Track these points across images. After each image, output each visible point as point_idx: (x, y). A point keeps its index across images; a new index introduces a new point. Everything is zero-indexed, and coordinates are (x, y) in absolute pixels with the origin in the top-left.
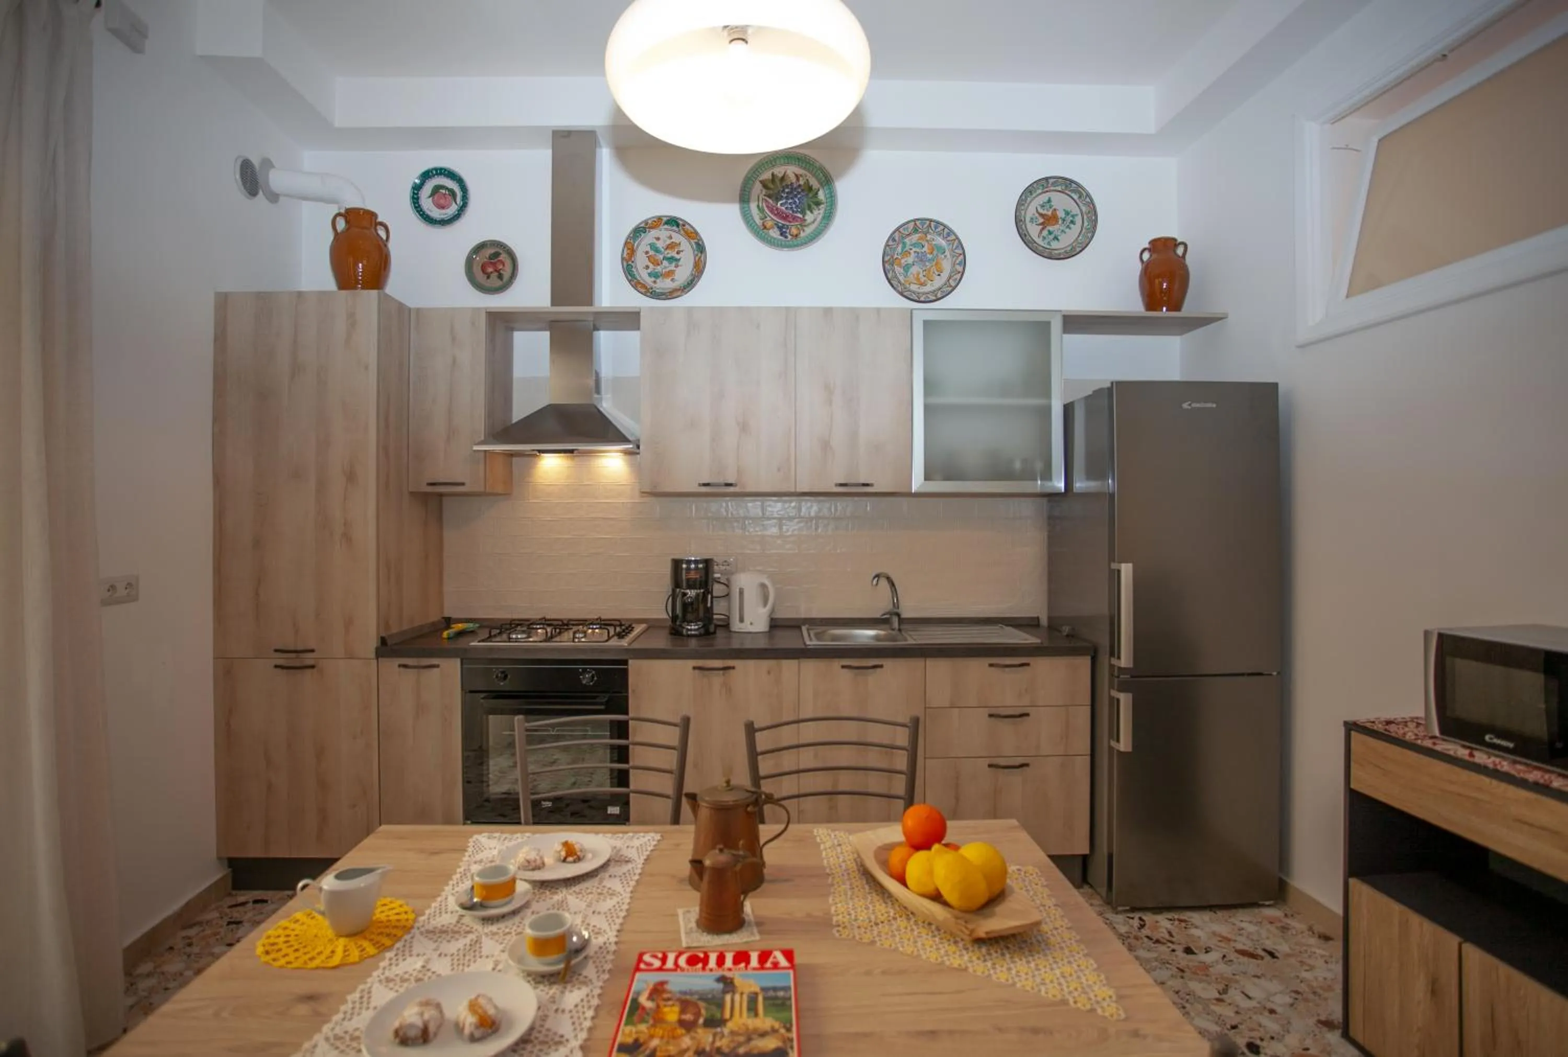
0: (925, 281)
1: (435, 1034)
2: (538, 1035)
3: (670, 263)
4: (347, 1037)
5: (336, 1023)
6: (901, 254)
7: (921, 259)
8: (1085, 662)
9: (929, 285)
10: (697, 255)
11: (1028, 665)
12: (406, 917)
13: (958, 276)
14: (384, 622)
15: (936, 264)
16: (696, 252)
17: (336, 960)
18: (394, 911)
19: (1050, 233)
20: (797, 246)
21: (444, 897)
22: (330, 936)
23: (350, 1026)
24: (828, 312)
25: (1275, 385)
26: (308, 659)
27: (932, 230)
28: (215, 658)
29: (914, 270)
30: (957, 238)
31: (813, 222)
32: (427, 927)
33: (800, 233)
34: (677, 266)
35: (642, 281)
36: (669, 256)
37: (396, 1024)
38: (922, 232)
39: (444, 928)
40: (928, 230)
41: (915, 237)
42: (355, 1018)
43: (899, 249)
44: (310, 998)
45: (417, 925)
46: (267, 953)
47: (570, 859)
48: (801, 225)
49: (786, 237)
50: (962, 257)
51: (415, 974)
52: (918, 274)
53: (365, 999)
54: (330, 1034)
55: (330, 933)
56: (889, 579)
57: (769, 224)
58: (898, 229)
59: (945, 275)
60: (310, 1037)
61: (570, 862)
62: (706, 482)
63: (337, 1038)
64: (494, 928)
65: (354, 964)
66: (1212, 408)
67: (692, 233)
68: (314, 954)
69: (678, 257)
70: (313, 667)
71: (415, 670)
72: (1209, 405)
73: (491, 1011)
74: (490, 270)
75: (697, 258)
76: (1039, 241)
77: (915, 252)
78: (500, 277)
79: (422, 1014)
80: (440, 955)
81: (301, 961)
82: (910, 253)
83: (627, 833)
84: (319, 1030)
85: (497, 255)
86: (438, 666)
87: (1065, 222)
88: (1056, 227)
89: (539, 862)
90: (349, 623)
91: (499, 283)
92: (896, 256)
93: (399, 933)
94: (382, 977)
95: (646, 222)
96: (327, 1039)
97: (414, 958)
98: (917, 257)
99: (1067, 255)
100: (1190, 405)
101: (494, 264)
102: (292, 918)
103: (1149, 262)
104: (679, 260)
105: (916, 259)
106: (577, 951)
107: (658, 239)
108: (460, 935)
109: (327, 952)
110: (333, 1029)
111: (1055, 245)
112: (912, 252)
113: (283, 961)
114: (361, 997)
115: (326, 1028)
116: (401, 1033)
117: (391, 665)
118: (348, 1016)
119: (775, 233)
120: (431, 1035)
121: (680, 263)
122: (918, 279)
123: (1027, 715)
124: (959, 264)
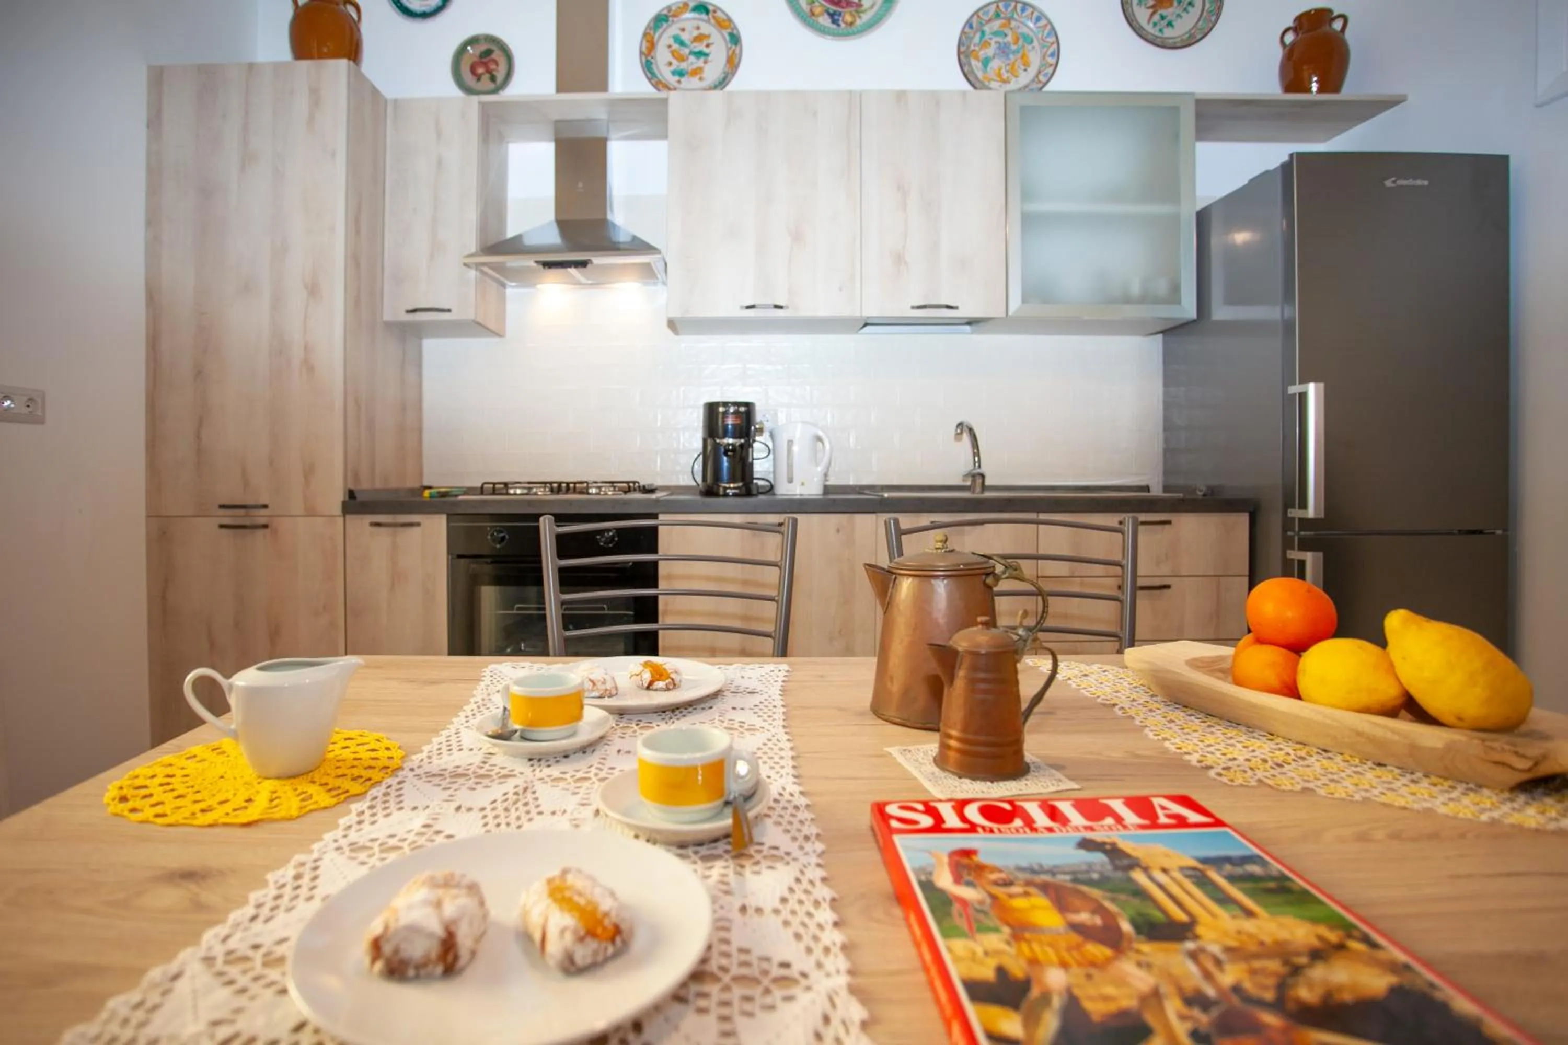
0: (1008, 78)
1: (473, 953)
2: (724, 962)
3: (698, 58)
4: (258, 956)
5: (237, 925)
6: (978, 45)
7: (1003, 50)
8: (1242, 521)
9: (1012, 82)
10: (730, 48)
11: (1168, 522)
12: (388, 753)
13: (1050, 70)
14: (351, 471)
15: (1022, 57)
16: (729, 45)
17: (253, 813)
18: (366, 747)
19: (1163, 18)
20: (854, 34)
21: (453, 731)
22: (247, 779)
23: (267, 933)
24: (901, 96)
25: (1505, 158)
26: (260, 517)
27: (1018, 14)
28: (148, 516)
29: (995, 64)
30: (1050, 23)
31: (872, 7)
32: (427, 768)
33: (855, 21)
34: (705, 62)
35: (663, 81)
36: (697, 50)
37: (376, 928)
38: (1004, 18)
39: (460, 771)
40: (1013, 15)
41: (996, 25)
42: (281, 916)
43: (977, 39)
44: (189, 875)
45: (407, 765)
46: (124, 799)
47: (660, 684)
48: (857, 11)
49: (839, 25)
50: (1055, 46)
51: (411, 837)
52: (1000, 69)
53: (305, 881)
54: (219, 951)
55: (249, 773)
56: (971, 430)
57: (818, 10)
58: (976, 13)
59: (1032, 71)
60: (169, 956)
61: (661, 690)
62: (748, 304)
63: (232, 958)
64: (555, 771)
65: (290, 819)
66: (1422, 187)
67: (724, 21)
68: (213, 802)
69: (706, 50)
70: (265, 526)
71: (390, 530)
72: (1419, 182)
73: (606, 905)
74: (480, 70)
75: (730, 52)
76: (1149, 28)
77: (996, 42)
78: (493, 79)
79: (438, 905)
80: (458, 808)
81: (186, 813)
82: (990, 44)
83: (731, 664)
84: (194, 938)
85: (489, 52)
86: (418, 524)
87: (1182, 4)
88: (1171, 10)
89: (609, 686)
90: (309, 472)
91: (492, 86)
92: (972, 47)
93: (375, 775)
94: (343, 842)
95: (669, 8)
96: (209, 960)
97: (406, 814)
98: (999, 48)
99: (1184, 44)
100: (1394, 182)
101: (485, 64)
102: (185, 752)
103: (1293, 44)
104: (707, 55)
105: (997, 52)
106: (749, 797)
107: (683, 30)
108: (493, 781)
109: (239, 801)
110: (226, 939)
111: (1168, 32)
112: (993, 42)
113: (149, 813)
114: (298, 877)
115: (210, 937)
116: (387, 949)
117: (361, 523)
118: (265, 912)
119: (825, 21)
120: (464, 953)
121: (710, 58)
122: (1000, 75)
123: (1167, 587)
124: (1052, 55)
